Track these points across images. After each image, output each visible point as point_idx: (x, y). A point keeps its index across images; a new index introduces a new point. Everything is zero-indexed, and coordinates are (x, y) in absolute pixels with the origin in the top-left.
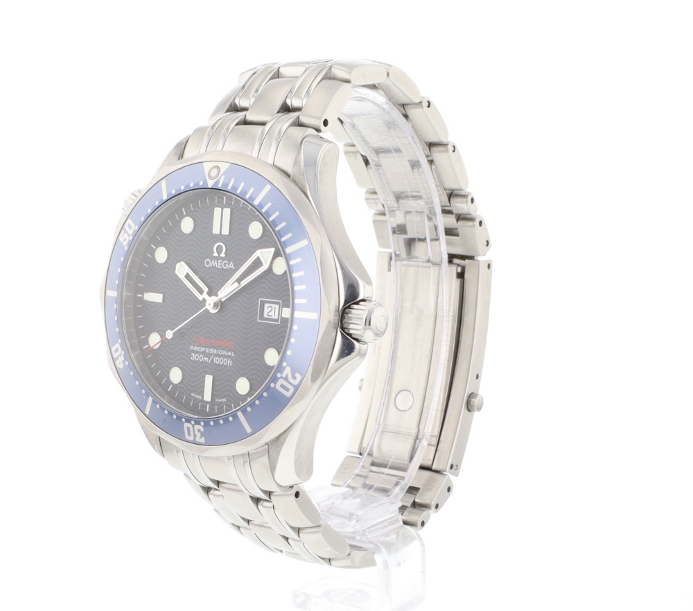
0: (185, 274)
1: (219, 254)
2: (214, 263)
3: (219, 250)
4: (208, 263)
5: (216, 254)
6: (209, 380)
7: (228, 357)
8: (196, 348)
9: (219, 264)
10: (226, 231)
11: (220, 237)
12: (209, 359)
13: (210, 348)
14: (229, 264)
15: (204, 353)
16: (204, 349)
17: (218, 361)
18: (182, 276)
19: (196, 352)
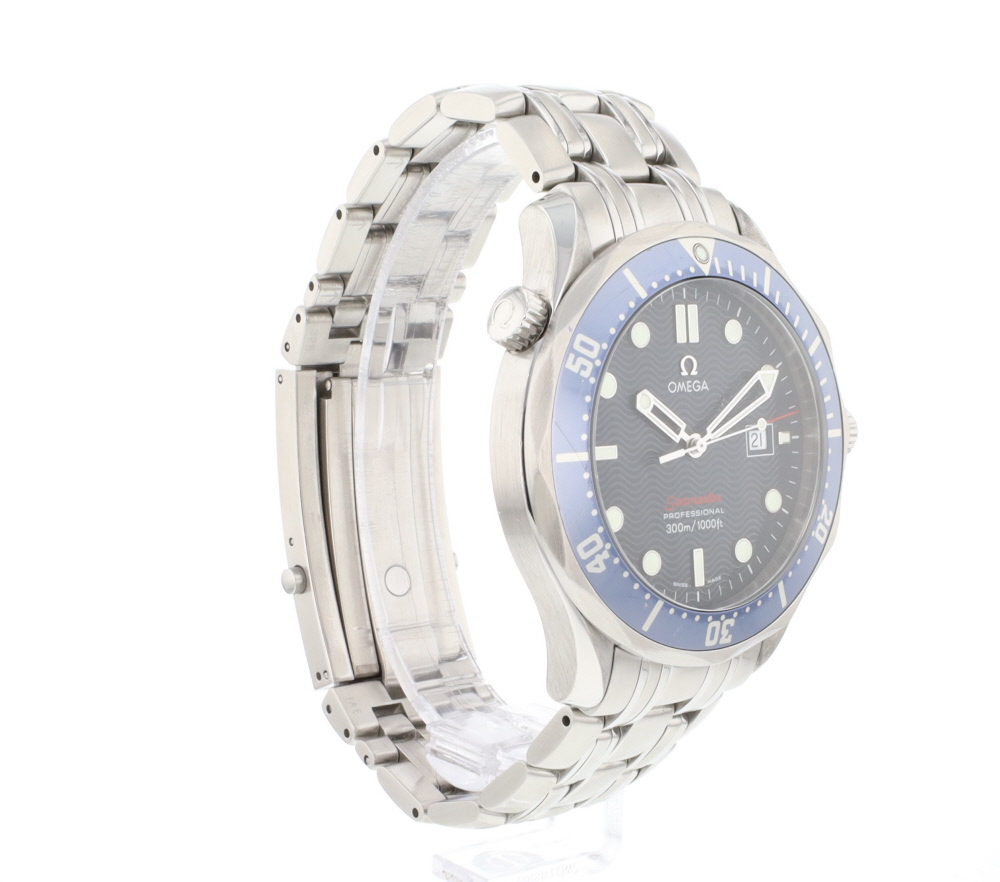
0: (651, 407)
1: (689, 373)
2: (681, 386)
3: (689, 365)
4: (672, 387)
5: (685, 373)
6: (699, 555)
7: (715, 516)
8: (671, 516)
9: (689, 386)
10: (695, 338)
11: (688, 347)
12: (691, 526)
13: (690, 510)
14: (701, 385)
15: (684, 520)
16: (682, 514)
17: (703, 525)
18: (647, 412)
19: (672, 521)
